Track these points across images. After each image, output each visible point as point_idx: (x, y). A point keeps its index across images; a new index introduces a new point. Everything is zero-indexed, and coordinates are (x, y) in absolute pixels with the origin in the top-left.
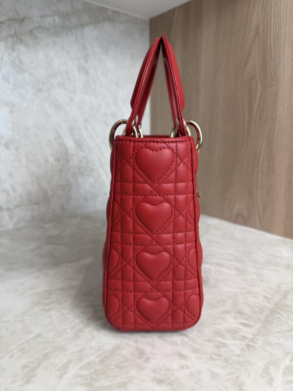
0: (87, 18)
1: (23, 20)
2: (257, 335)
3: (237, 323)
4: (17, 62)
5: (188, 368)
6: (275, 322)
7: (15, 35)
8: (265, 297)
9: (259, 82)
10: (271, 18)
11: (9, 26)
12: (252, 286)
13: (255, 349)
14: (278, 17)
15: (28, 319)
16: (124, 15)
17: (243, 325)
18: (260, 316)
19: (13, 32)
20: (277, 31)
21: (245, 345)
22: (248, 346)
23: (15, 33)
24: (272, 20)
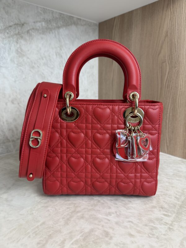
0: (61, 23)
1: (23, 25)
2: (174, 221)
3: (161, 214)
4: (19, 50)
5: (136, 243)
6: (183, 213)
7: (19, 34)
8: (175, 197)
9: (168, 64)
10: (175, 26)
11: (15, 28)
12: (167, 190)
13: (174, 230)
14: (180, 26)
15: (35, 213)
16: (83, 20)
17: (165, 215)
18: (174, 210)
19: (17, 32)
20: (179, 34)
21: (168, 228)
22: (169, 228)
23: (19, 32)
24: (176, 27)
